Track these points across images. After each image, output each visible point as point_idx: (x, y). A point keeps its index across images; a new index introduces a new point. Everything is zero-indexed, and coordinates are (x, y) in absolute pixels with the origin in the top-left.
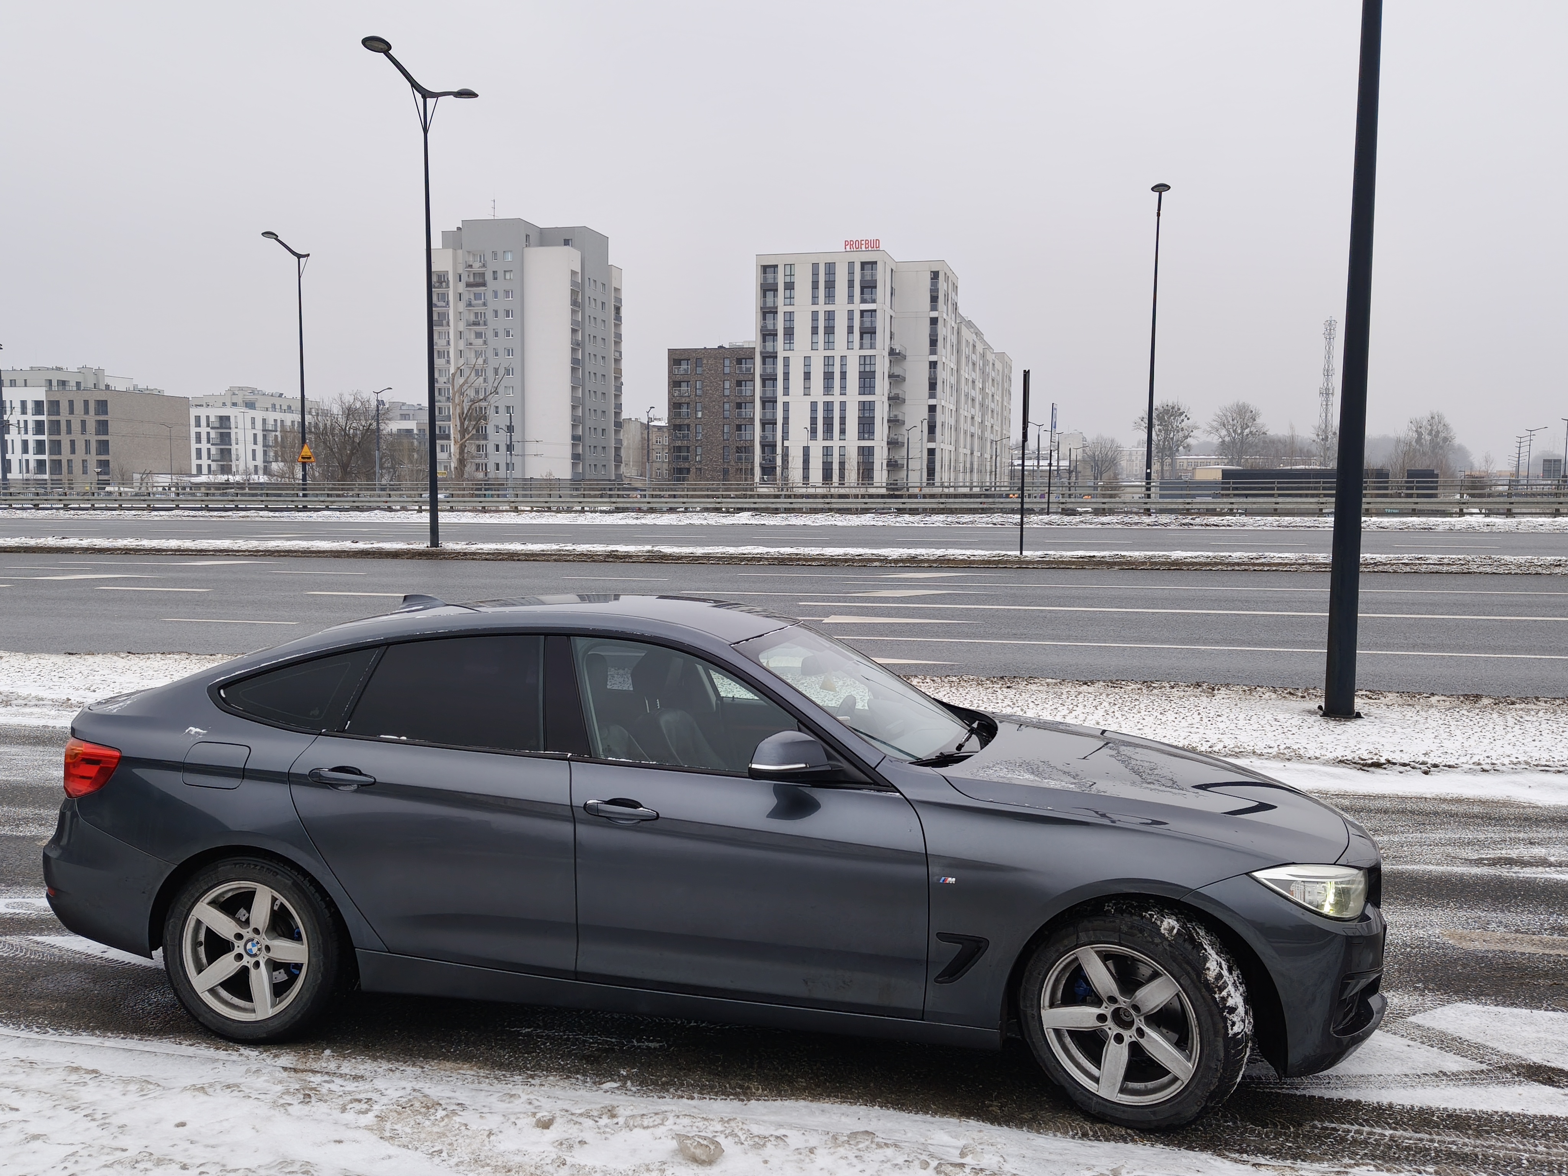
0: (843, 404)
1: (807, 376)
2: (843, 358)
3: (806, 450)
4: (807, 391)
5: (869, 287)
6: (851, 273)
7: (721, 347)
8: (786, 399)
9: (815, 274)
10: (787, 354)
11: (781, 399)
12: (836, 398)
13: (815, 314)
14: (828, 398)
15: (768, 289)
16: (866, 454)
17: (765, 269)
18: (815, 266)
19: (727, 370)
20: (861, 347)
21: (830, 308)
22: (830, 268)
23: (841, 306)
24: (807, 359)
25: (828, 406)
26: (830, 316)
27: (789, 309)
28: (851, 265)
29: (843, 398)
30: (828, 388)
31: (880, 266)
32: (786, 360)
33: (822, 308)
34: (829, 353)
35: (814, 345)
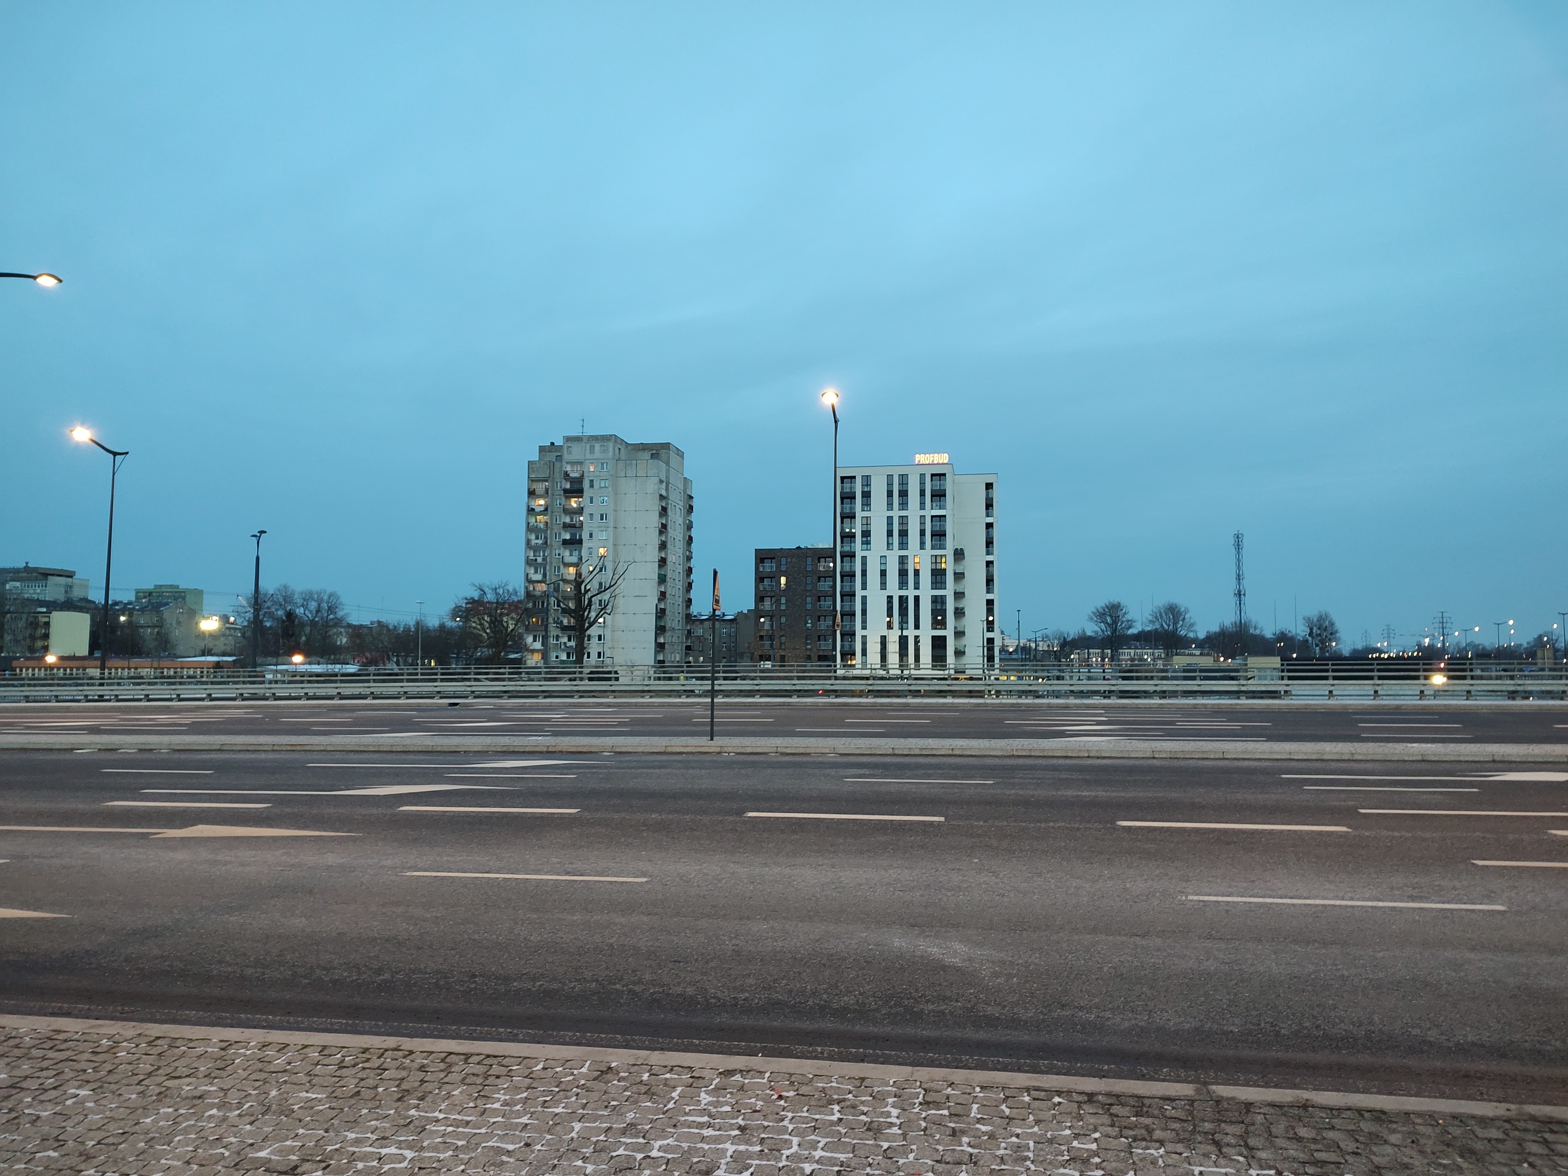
0: (917, 599)
1: (883, 573)
2: (916, 557)
3: (883, 638)
4: (884, 586)
5: (939, 495)
6: (922, 483)
8: (864, 593)
9: (890, 484)
10: (865, 553)
11: (859, 593)
12: (910, 592)
13: (890, 519)
14: (903, 593)
15: (846, 497)
16: (939, 640)
17: (843, 479)
18: (890, 477)
19: (809, 568)
20: (933, 547)
21: (903, 513)
22: (903, 479)
23: (913, 513)
25: (903, 600)
26: (903, 520)
27: (866, 514)
28: (922, 476)
29: (917, 593)
30: (903, 584)
32: (864, 558)
33: (896, 513)
34: (903, 553)
35: (889, 545)
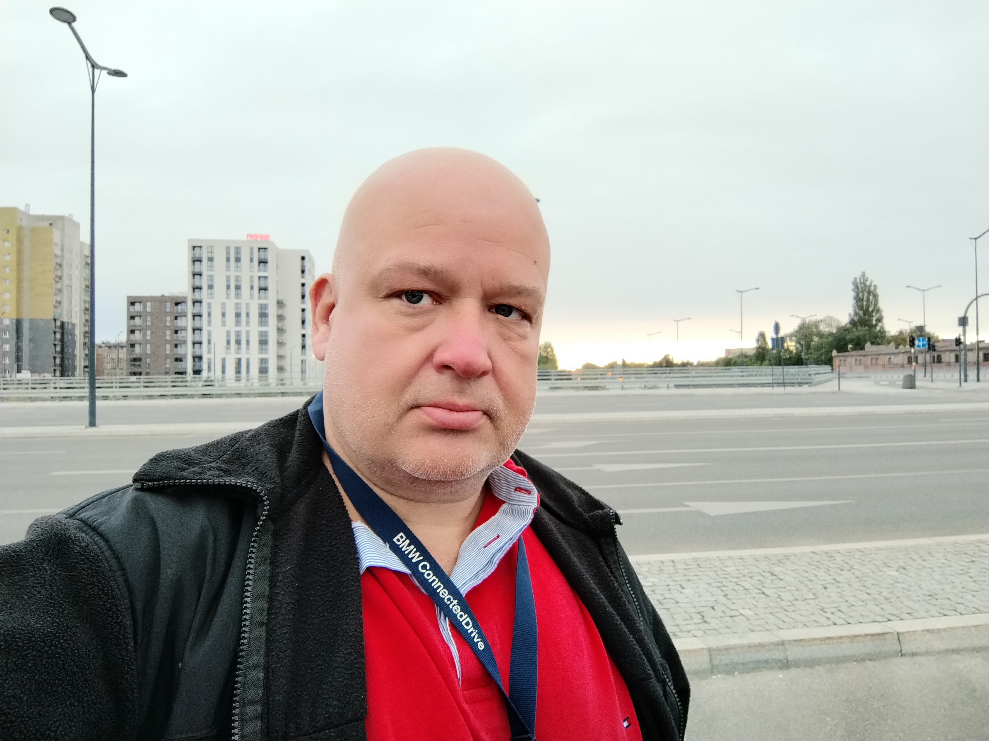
0: (248, 333)
1: (224, 315)
2: (248, 305)
3: (224, 360)
4: (224, 324)
5: (263, 262)
6: (252, 253)
7: (163, 296)
8: (209, 328)
9: (228, 253)
10: (209, 301)
11: (206, 328)
12: (243, 329)
13: (228, 279)
14: (238, 329)
15: (196, 260)
16: (264, 361)
17: (194, 248)
18: (228, 249)
19: (168, 310)
20: (259, 298)
21: (238, 274)
22: (238, 250)
23: (245, 273)
24: (223, 304)
25: (238, 334)
26: (238, 278)
27: (211, 273)
28: (251, 249)
29: (248, 329)
30: (238, 323)
31: (269, 250)
32: (209, 304)
33: (233, 274)
34: (238, 301)
35: (228, 296)
